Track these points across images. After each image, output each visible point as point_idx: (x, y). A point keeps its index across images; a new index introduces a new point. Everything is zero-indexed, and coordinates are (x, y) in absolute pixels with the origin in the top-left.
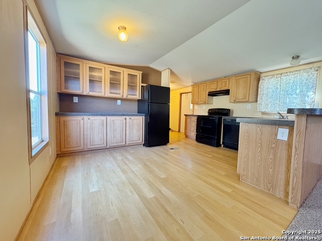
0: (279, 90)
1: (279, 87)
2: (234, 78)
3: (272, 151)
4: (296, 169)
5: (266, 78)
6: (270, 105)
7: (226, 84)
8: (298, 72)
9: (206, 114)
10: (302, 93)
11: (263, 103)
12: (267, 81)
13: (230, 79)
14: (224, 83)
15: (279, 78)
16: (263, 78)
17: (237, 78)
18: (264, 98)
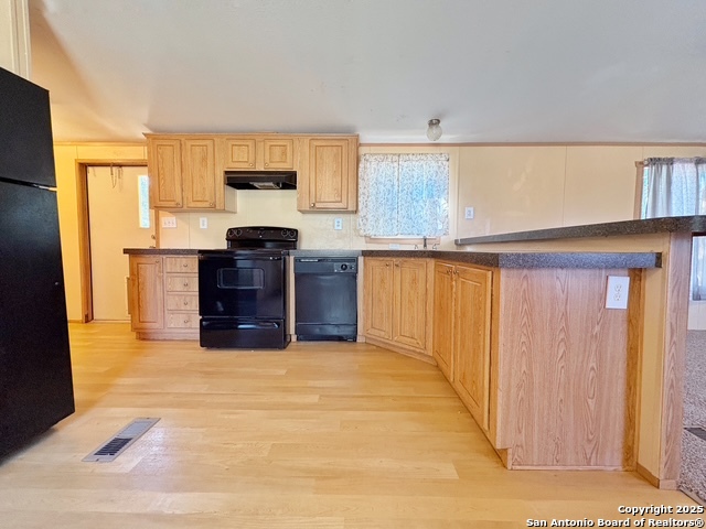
0: (396, 188)
1: (396, 183)
2: (307, 141)
3: (594, 348)
4: (672, 386)
5: (372, 159)
6: (381, 221)
7: (284, 153)
8: (423, 157)
9: (223, 245)
10: (432, 200)
11: (369, 216)
12: (374, 165)
13: (296, 142)
14: (277, 151)
15: (396, 164)
16: (367, 157)
17: (316, 143)
18: (371, 205)
